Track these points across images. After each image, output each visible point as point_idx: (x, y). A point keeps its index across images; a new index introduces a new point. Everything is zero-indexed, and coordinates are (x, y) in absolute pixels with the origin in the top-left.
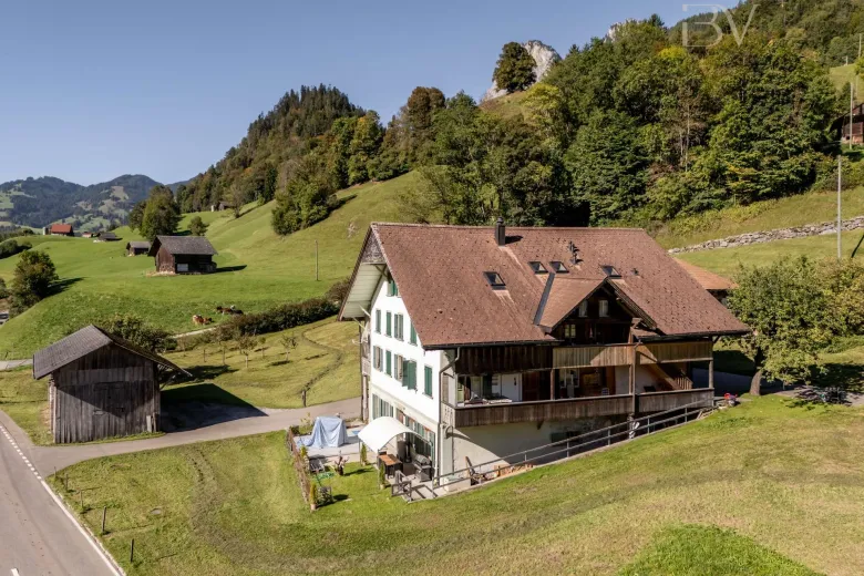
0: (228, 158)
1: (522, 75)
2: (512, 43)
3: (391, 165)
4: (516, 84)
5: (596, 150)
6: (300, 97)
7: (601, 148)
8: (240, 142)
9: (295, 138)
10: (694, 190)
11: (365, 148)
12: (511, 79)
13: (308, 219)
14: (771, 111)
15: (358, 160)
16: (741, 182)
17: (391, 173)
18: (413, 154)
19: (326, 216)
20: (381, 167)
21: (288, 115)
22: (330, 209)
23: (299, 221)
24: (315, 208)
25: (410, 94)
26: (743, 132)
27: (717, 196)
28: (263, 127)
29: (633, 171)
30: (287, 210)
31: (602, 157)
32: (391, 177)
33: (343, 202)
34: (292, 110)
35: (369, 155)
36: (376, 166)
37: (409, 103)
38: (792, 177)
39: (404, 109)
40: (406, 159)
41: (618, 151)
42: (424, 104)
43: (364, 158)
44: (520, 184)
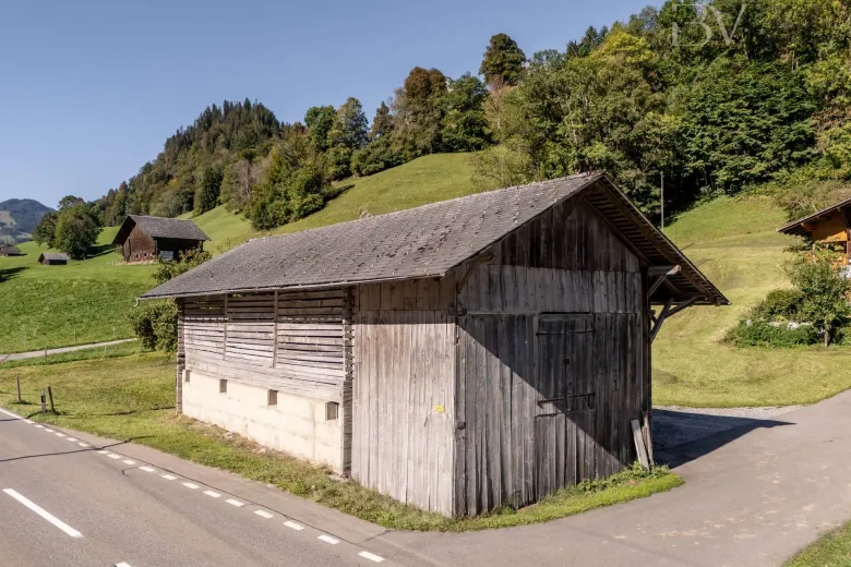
0: (144, 173)
1: (513, 69)
2: (501, 35)
3: (381, 157)
6: (223, 112)
8: (156, 158)
9: (224, 151)
13: (299, 210)
15: (337, 153)
17: (381, 165)
18: (413, 142)
19: (323, 207)
20: (370, 158)
21: (211, 130)
22: (328, 198)
23: (289, 212)
24: (310, 197)
25: (407, 75)
28: (182, 142)
30: (272, 201)
31: (739, 106)
32: (380, 170)
33: (340, 192)
34: (216, 125)
35: (350, 147)
36: (364, 158)
37: (407, 85)
39: (399, 92)
40: (402, 150)
41: (764, 99)
42: (424, 85)
43: (346, 151)
44: (639, 139)
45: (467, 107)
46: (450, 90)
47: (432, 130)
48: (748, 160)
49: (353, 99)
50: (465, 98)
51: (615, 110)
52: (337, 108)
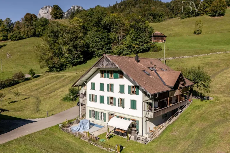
1: (59, 15)
2: (56, 5)
3: (17, 36)
4: (58, 17)
5: (96, 38)
7: (98, 37)
10: (124, 50)
11: (6, 30)
12: (56, 15)
14: (142, 33)
15: (3, 34)
16: (135, 49)
17: (18, 38)
18: (27, 33)
20: (14, 36)
25: (25, 15)
26: (135, 37)
27: (129, 52)
29: (107, 44)
31: (98, 40)
32: (18, 40)
35: (8, 32)
36: (12, 36)
37: (25, 17)
38: (147, 48)
39: (22, 19)
40: (24, 35)
41: (103, 39)
42: (30, 18)
43: (6, 33)
44: (76, 45)
45: (43, 26)
46: (38, 20)
47: (33, 30)
48: (100, 51)
49: (9, 18)
50: (42, 23)
51: (70, 38)
52: (3, 20)
